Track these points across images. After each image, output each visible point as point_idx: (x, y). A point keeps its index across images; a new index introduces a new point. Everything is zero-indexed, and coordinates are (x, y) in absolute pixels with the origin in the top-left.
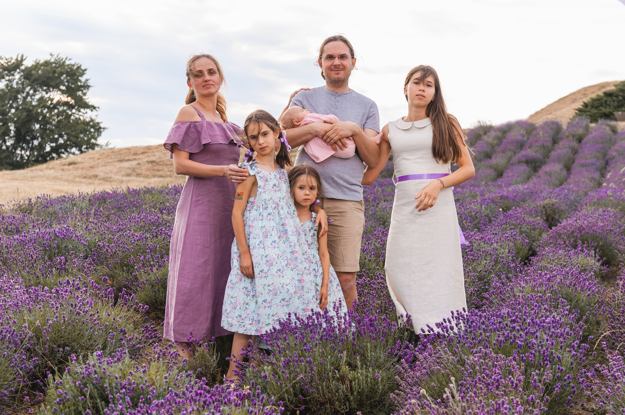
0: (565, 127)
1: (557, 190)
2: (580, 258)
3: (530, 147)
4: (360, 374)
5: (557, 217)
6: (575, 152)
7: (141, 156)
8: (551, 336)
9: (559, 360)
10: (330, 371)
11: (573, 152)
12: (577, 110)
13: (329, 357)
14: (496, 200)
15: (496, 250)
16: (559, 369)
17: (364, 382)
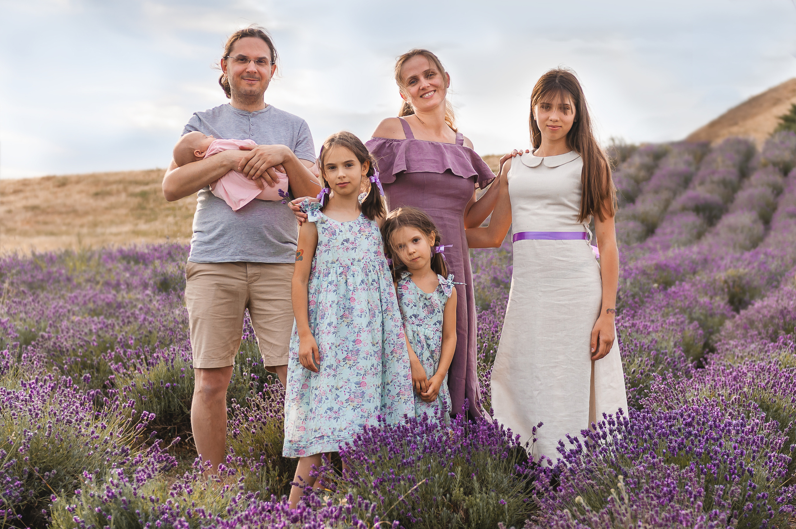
0: (760, 148)
1: (747, 255)
2: (783, 354)
3: (702, 183)
4: (478, 499)
5: (747, 298)
6: (778, 191)
7: (12, 198)
8: (740, 442)
9: (750, 474)
10: (439, 493)
11: (775, 192)
12: (781, 118)
13: (437, 475)
14: (649, 272)
15: (656, 342)
16: (750, 485)
17: (485, 510)
